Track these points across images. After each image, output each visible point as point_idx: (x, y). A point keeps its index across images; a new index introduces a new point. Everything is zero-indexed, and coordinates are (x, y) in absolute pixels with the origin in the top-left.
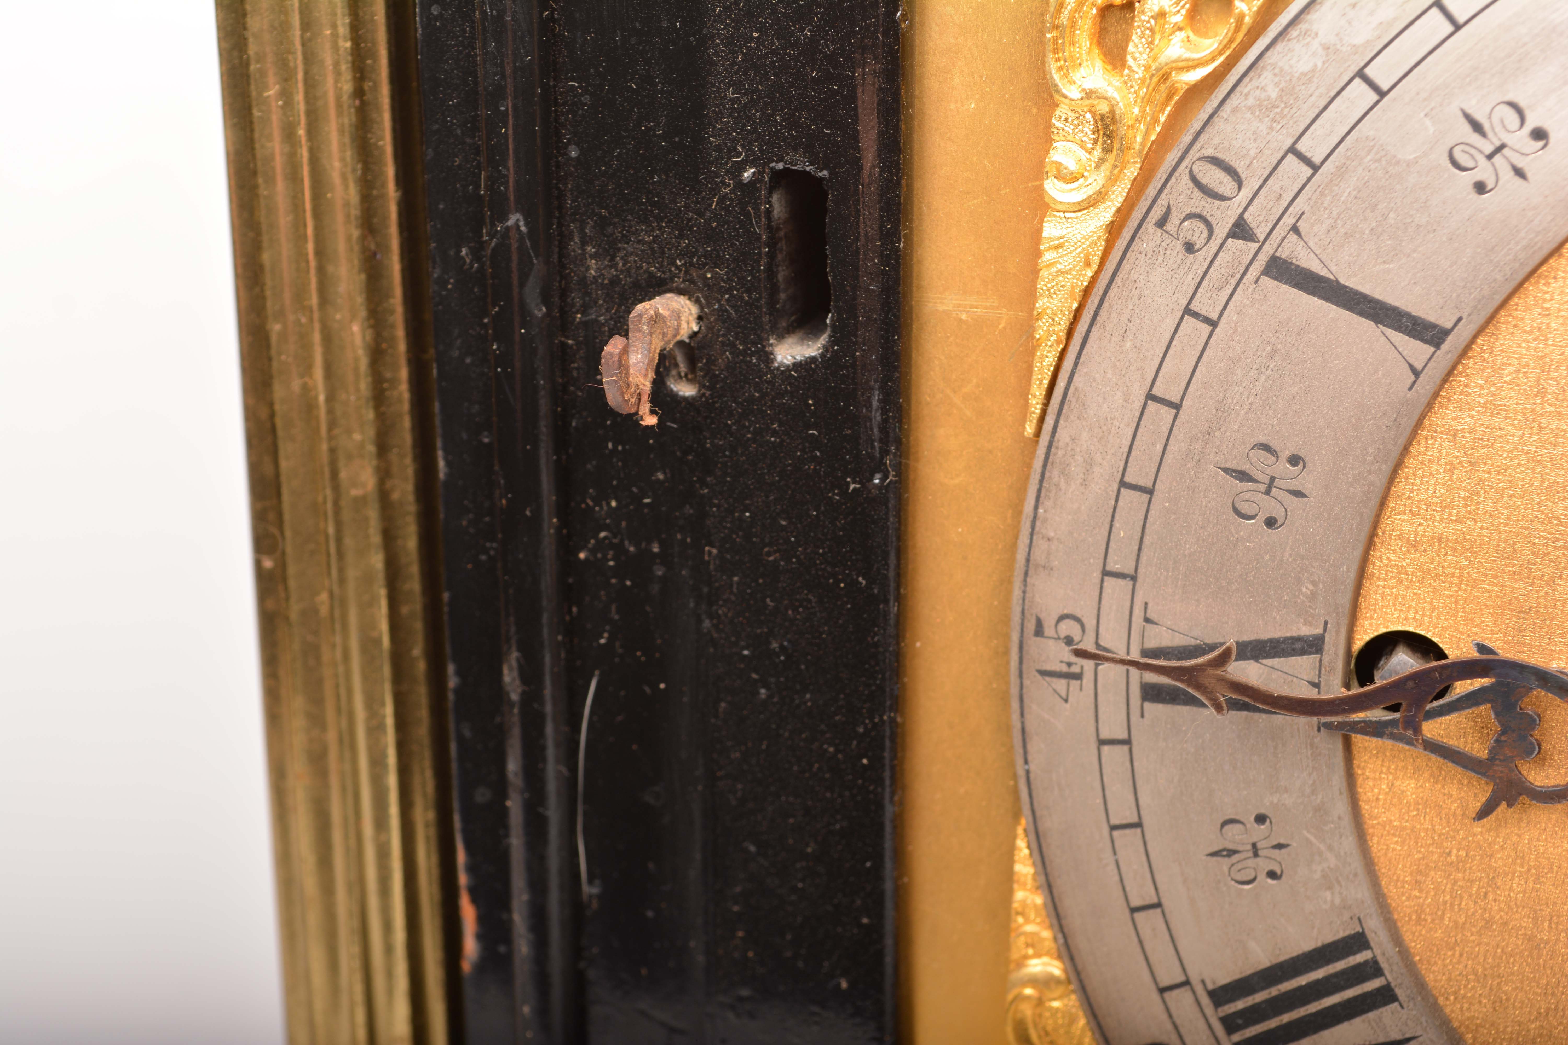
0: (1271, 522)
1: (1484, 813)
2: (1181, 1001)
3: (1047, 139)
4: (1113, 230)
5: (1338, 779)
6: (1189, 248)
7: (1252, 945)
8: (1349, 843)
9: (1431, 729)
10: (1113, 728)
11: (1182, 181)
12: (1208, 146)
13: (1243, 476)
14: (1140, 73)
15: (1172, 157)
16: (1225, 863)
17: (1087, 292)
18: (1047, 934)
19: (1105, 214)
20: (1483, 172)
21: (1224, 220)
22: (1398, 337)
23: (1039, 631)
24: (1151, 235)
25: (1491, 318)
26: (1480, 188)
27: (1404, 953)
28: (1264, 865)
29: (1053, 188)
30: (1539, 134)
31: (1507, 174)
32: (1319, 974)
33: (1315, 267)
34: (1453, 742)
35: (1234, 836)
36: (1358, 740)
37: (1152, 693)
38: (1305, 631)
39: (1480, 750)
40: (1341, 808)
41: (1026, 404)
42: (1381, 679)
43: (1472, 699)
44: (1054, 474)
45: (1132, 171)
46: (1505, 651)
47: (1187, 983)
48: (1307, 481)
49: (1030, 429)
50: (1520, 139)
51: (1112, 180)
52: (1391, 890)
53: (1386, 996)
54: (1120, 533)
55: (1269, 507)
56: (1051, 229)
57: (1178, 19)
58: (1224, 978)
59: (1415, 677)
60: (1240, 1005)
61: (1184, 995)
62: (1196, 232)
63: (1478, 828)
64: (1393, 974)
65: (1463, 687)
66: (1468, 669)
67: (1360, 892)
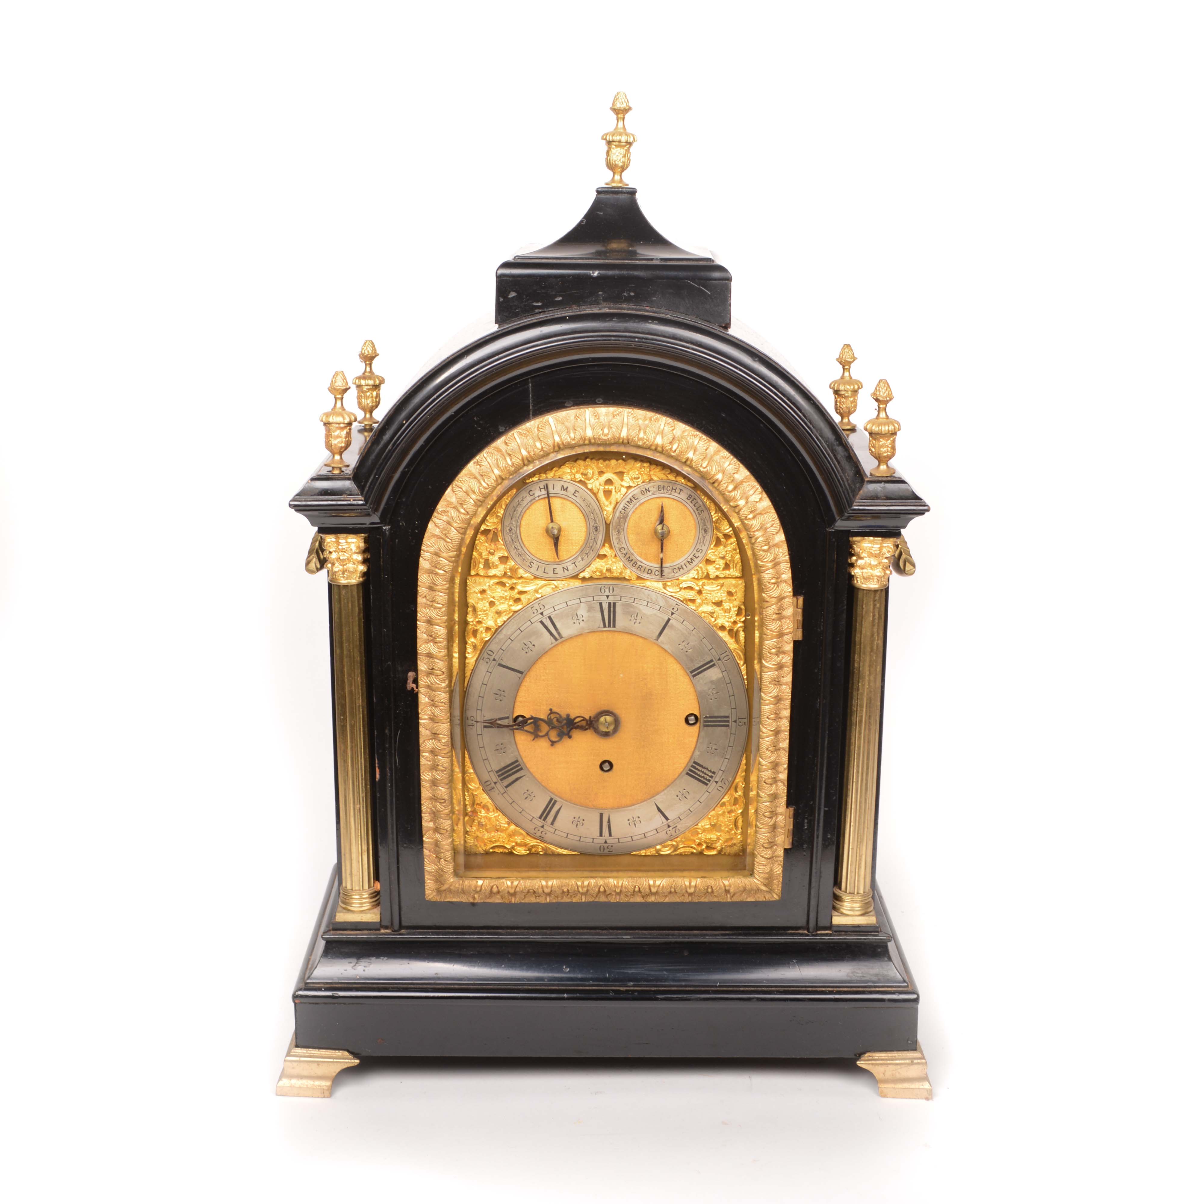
0: (501, 700)
1: (534, 740)
2: (492, 774)
3: (466, 649)
4: (476, 661)
5: (513, 737)
6: (487, 662)
7: (502, 764)
8: (515, 746)
9: (526, 728)
10: (479, 733)
11: (486, 654)
12: (489, 648)
13: (497, 694)
14: (479, 639)
15: (484, 650)
16: (497, 751)
17: (473, 670)
18: (470, 765)
19: (475, 659)
20: (527, 651)
21: (492, 658)
22: (517, 673)
23: (468, 719)
24: (481, 661)
25: (529, 670)
26: (526, 653)
27: (524, 762)
28: (502, 751)
29: (467, 655)
30: (534, 645)
31: (530, 651)
32: (511, 767)
33: (505, 664)
34: (529, 730)
35: (498, 747)
36: (515, 731)
37: (485, 727)
38: (507, 716)
39: (532, 731)
40: (513, 741)
41: (464, 686)
42: (517, 722)
43: (531, 723)
44: (469, 696)
45: (478, 652)
46: (534, 716)
47: (492, 771)
48: (505, 694)
49: (465, 690)
50: (531, 646)
51: (476, 654)
52: (521, 753)
53: (521, 769)
54: (479, 703)
55: (501, 698)
56: (467, 661)
57: (484, 631)
58: (498, 769)
59: (522, 721)
60: (500, 773)
61: (492, 772)
62: (488, 660)
63: (533, 743)
64: (522, 766)
65: (529, 721)
66: (530, 719)
67: (517, 753)
